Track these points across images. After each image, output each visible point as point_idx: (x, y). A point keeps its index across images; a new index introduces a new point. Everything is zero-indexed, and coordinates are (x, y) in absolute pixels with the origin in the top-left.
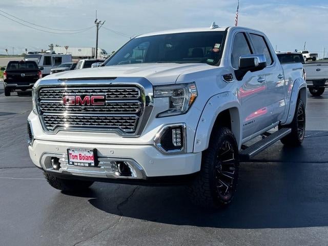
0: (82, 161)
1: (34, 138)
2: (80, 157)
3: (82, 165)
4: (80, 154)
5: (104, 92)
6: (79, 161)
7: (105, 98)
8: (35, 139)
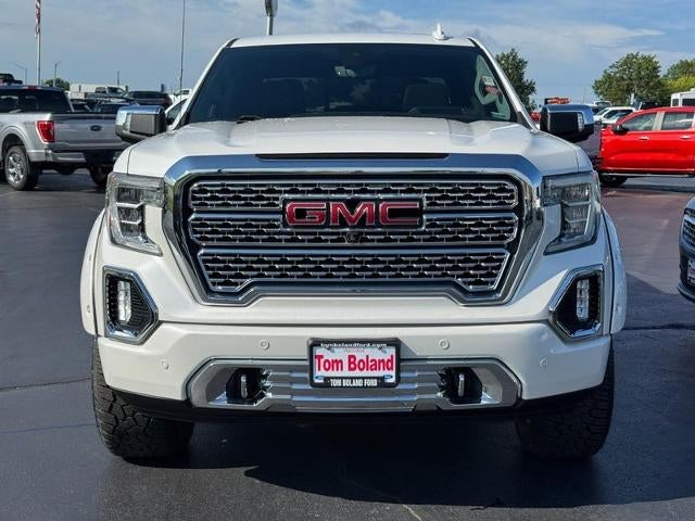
0: (357, 373)
1: (160, 319)
2: (350, 363)
3: (358, 383)
4: (350, 357)
5: (418, 192)
6: (346, 373)
7: (421, 206)
8: (161, 323)
